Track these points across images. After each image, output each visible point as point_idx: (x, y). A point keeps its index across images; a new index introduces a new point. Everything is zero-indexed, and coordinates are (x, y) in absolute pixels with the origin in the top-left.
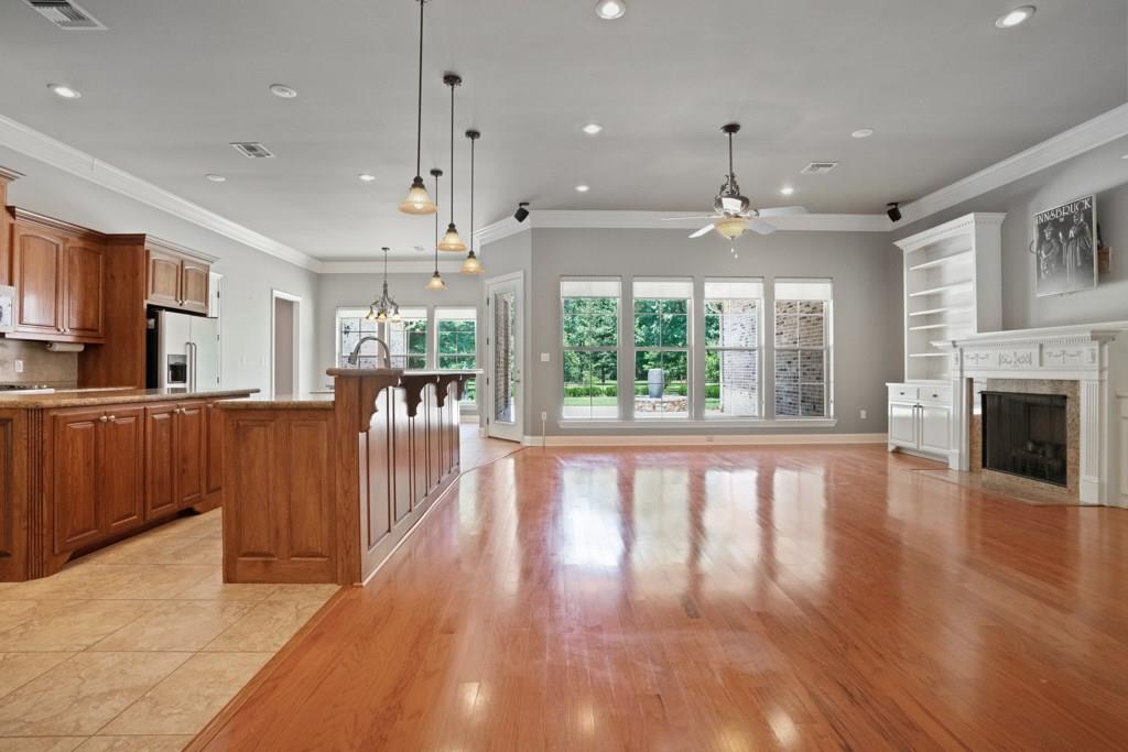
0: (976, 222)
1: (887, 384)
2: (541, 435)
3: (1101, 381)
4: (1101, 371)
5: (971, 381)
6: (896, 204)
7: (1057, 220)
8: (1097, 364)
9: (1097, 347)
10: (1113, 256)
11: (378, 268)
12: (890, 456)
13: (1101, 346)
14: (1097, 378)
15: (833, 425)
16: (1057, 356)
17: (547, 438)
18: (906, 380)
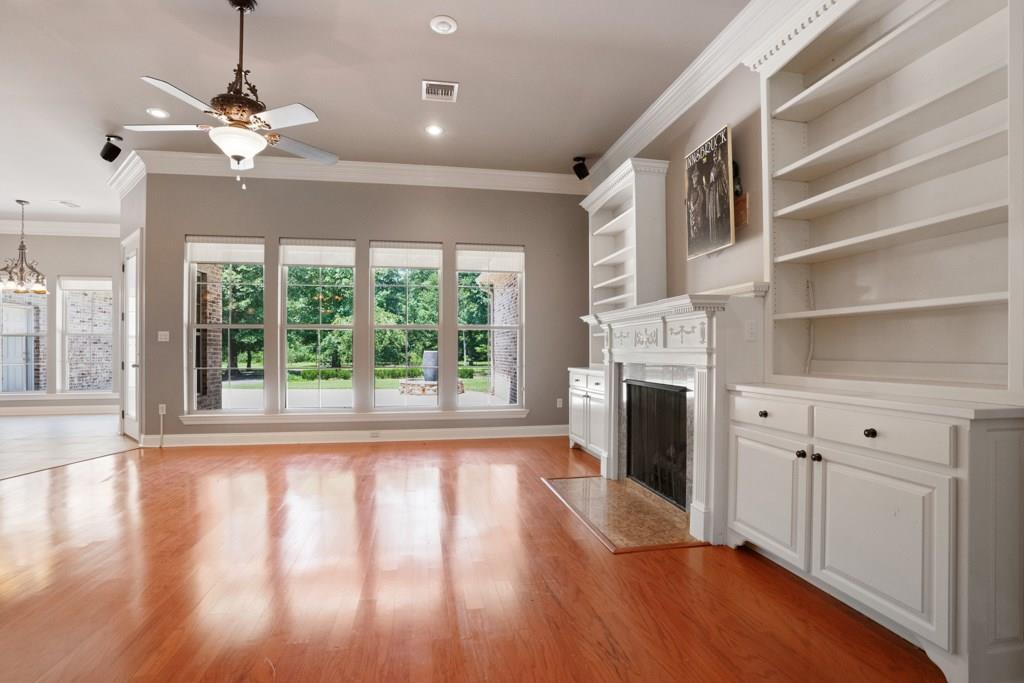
0: (636, 171)
1: (569, 369)
2: (159, 433)
3: (710, 369)
4: (710, 355)
5: (619, 366)
6: (583, 159)
7: (701, 161)
8: (706, 345)
9: (706, 320)
10: (750, 204)
11: (14, 228)
12: (571, 454)
13: (710, 318)
14: (706, 364)
15: (524, 416)
16: (676, 334)
17: (165, 436)
18: (591, 364)
